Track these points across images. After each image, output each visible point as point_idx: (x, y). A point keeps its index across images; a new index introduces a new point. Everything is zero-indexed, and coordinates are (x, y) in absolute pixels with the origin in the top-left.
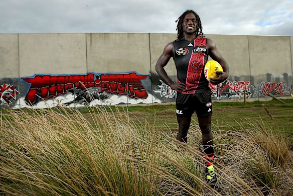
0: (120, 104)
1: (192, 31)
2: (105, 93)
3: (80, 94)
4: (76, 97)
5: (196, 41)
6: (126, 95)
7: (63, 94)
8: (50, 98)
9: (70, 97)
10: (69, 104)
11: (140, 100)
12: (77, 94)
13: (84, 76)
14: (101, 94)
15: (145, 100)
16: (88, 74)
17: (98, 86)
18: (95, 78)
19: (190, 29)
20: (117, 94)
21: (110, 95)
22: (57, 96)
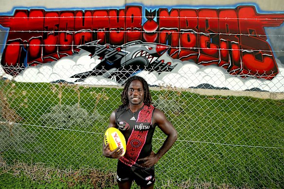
0: (200, 86)
1: (137, 103)
2: (165, 58)
3: (106, 57)
4: (99, 61)
5: (141, 114)
6: (218, 65)
7: (71, 54)
8: (45, 62)
9: (87, 62)
10: (82, 77)
11: (253, 83)
12: (101, 56)
13: (118, 12)
14: (155, 58)
15: (268, 82)
16: (128, 7)
17: (150, 38)
18: (144, 18)
19: (135, 101)
20: (197, 61)
21: (178, 62)
22: (59, 59)
